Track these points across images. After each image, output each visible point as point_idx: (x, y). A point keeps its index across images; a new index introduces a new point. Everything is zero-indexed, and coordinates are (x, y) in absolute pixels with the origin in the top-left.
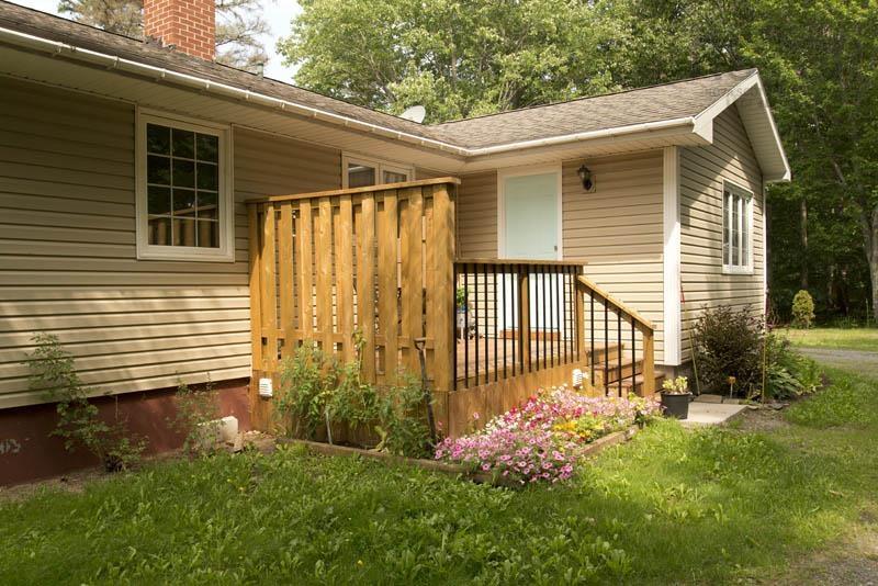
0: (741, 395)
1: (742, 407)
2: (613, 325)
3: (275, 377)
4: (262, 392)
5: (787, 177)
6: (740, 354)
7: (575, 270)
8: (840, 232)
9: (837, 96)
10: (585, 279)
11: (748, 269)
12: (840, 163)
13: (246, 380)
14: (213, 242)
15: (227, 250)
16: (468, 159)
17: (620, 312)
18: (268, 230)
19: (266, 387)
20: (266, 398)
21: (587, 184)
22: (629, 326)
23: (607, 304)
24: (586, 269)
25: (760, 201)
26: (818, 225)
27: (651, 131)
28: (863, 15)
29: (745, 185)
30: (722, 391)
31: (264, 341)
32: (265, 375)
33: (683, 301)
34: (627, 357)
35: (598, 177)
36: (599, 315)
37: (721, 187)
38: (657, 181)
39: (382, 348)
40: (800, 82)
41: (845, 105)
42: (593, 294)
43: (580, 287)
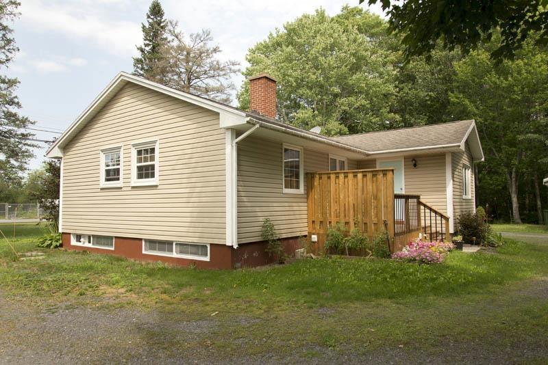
0: (477, 244)
1: (479, 248)
2: (433, 218)
3: (318, 235)
4: (313, 240)
5: (483, 160)
6: (476, 229)
7: (418, 197)
8: (497, 180)
9: (494, 119)
10: (421, 200)
11: (470, 197)
12: (495, 148)
13: (305, 236)
14: (298, 187)
15: (302, 190)
16: (368, 155)
17: (436, 212)
18: (316, 183)
19: (314, 238)
20: (314, 242)
21: (415, 165)
22: (440, 218)
23: (431, 209)
24: (421, 197)
25: (472, 169)
26: (486, 176)
27: (444, 147)
28: (506, 84)
29: (468, 164)
30: (471, 243)
31: (313, 222)
32: (314, 234)
33: (454, 209)
34: (434, 230)
35: (419, 162)
36: (428, 214)
37: (461, 165)
38: (443, 164)
39: (366, 224)
40: (477, 112)
41: (497, 123)
42: (425, 206)
43: (420, 203)
